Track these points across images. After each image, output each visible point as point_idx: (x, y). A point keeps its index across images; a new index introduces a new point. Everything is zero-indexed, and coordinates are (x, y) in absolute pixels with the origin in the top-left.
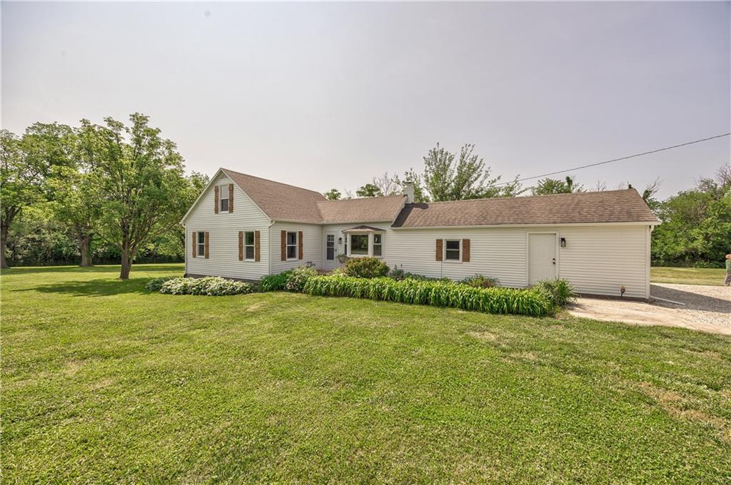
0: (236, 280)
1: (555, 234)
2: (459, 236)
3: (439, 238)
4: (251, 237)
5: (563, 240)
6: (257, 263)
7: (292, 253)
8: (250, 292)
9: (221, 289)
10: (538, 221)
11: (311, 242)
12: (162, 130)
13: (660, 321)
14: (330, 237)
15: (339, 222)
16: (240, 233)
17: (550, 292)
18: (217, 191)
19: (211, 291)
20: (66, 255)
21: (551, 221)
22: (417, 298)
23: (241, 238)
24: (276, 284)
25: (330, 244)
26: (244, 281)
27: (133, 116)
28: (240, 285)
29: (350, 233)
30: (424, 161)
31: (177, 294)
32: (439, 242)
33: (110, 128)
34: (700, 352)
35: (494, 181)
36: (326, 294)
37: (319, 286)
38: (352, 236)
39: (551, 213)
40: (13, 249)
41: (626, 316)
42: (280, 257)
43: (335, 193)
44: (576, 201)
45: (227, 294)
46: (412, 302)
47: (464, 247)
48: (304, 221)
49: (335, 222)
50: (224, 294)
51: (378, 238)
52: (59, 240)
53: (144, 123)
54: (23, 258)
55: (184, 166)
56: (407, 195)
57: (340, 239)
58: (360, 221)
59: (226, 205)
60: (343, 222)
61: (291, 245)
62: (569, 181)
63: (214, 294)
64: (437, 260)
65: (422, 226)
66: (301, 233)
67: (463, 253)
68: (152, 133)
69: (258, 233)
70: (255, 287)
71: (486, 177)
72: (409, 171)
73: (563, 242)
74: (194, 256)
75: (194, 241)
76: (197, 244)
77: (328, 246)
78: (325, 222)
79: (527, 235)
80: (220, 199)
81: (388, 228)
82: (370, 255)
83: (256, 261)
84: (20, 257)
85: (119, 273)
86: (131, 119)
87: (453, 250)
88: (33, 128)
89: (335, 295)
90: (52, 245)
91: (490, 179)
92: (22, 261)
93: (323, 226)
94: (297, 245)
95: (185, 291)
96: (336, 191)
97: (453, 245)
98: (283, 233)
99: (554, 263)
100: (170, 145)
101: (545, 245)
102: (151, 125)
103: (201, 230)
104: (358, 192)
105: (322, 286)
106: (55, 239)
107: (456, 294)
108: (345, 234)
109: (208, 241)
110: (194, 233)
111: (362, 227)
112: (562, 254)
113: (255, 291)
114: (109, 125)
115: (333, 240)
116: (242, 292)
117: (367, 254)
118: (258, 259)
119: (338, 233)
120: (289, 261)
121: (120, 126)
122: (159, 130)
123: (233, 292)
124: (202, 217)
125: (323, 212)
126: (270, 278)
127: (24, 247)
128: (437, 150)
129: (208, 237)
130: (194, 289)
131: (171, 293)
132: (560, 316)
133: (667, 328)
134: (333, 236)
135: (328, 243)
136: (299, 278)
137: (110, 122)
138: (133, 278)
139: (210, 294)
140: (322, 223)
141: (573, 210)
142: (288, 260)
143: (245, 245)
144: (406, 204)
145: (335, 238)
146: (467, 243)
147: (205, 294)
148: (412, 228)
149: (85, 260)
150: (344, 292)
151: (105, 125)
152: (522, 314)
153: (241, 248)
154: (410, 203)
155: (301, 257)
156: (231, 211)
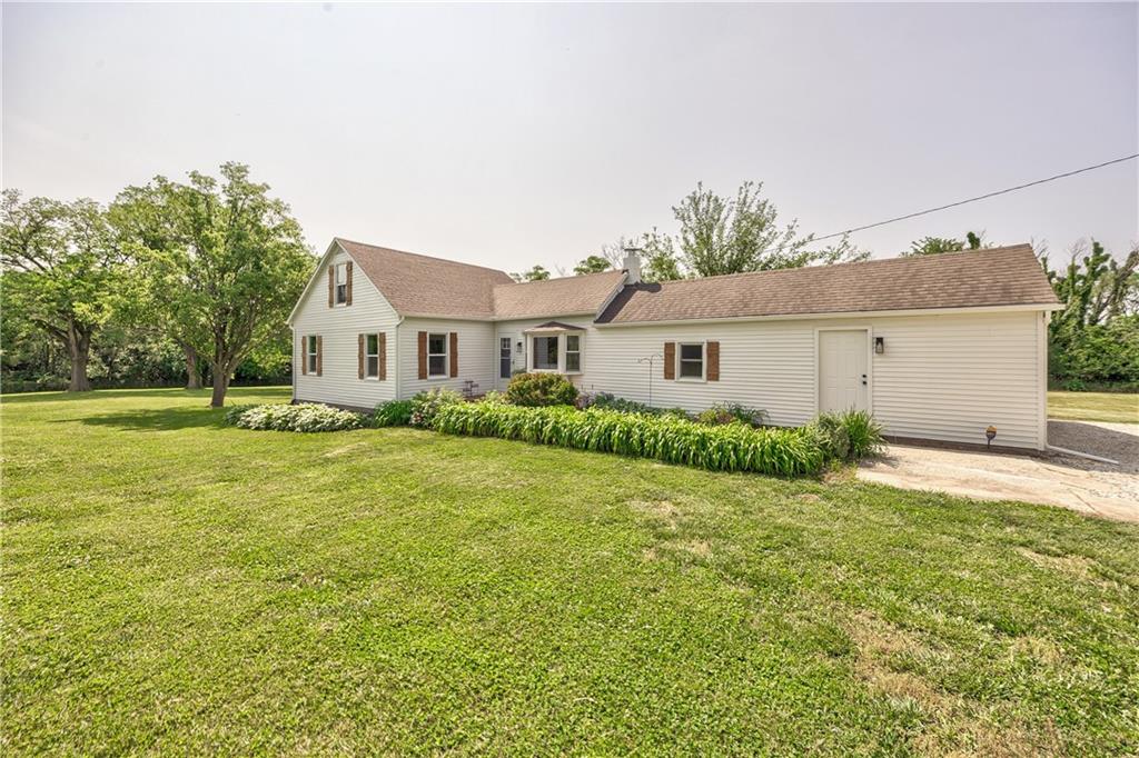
0: (342, 408)
1: (866, 331)
2: (700, 337)
3: (669, 340)
4: (374, 343)
5: (880, 340)
6: (382, 383)
7: (438, 367)
8: (357, 427)
9: (315, 422)
10: (835, 308)
11: (472, 348)
12: (270, 185)
13: (1028, 493)
14: (506, 341)
15: (516, 317)
16: (361, 336)
17: (828, 435)
18: (331, 273)
19: (301, 426)
20: (178, 372)
21: (858, 307)
22: (593, 440)
23: (361, 344)
24: (397, 416)
25: (505, 353)
26: (352, 409)
27: (226, 167)
28: (344, 416)
29: (531, 334)
30: (673, 214)
31: (257, 429)
32: (669, 347)
33: (196, 187)
34: (1059, 556)
35: (803, 243)
36: (463, 433)
37: (453, 419)
38: (536, 339)
39: (860, 293)
40: (110, 365)
41: (967, 481)
42: (416, 373)
43: (540, 272)
44: (912, 270)
45: (324, 431)
46: (586, 448)
47: (709, 356)
48: (460, 316)
49: (511, 317)
50: (319, 430)
51: (573, 342)
52: (168, 352)
53: (243, 176)
54: (122, 377)
55: (303, 238)
56: (627, 271)
57: (520, 344)
58: (549, 314)
59: (343, 295)
60: (522, 316)
61: (436, 353)
62: (973, 240)
63: (305, 430)
64: (666, 378)
65: (642, 320)
66: (454, 337)
67: (709, 366)
68: (256, 190)
69: (383, 335)
70: (367, 419)
71: (788, 237)
72: (651, 231)
73: (880, 345)
74: (304, 373)
75: (304, 351)
76: (309, 354)
77: (502, 355)
78: (496, 318)
79: (816, 333)
80: (336, 285)
81: (589, 325)
82: (561, 369)
83: (381, 379)
84: (118, 375)
85: (211, 399)
86: (222, 172)
87: (692, 361)
88: (125, 194)
89: (476, 434)
90: (159, 359)
91: (795, 239)
92: (123, 381)
93: (494, 324)
94: (447, 355)
95: (268, 425)
96: (541, 269)
97: (692, 351)
98: (422, 335)
99: (865, 383)
100: (278, 207)
101: (847, 351)
102: (253, 178)
103: (313, 333)
104: (577, 269)
105: (458, 419)
106: (163, 350)
107: (655, 435)
108: (525, 334)
109: (320, 350)
110: (304, 338)
111: (549, 325)
112: (879, 367)
113: (367, 425)
114: (194, 182)
115: (509, 346)
116: (347, 426)
117: (556, 368)
118: (383, 377)
119: (516, 334)
120: (431, 381)
121: (212, 183)
122: (268, 187)
123: (333, 428)
124: (314, 316)
125: (498, 302)
126: (390, 407)
127: (125, 362)
128: (698, 195)
129: (320, 344)
130: (280, 421)
131: (249, 428)
132: (833, 479)
133: (1026, 506)
134: (509, 339)
135: (502, 351)
136: (430, 406)
137: (195, 176)
138: (230, 405)
139: (298, 429)
140: (491, 318)
141: (904, 286)
142: (430, 377)
143: (367, 356)
144: (626, 286)
145: (512, 342)
146: (714, 348)
147: (292, 429)
148: (626, 324)
149: (192, 380)
150: (487, 429)
151: (188, 183)
152: (761, 472)
153: (361, 359)
154: (633, 283)
155: (454, 374)
156: (350, 303)
